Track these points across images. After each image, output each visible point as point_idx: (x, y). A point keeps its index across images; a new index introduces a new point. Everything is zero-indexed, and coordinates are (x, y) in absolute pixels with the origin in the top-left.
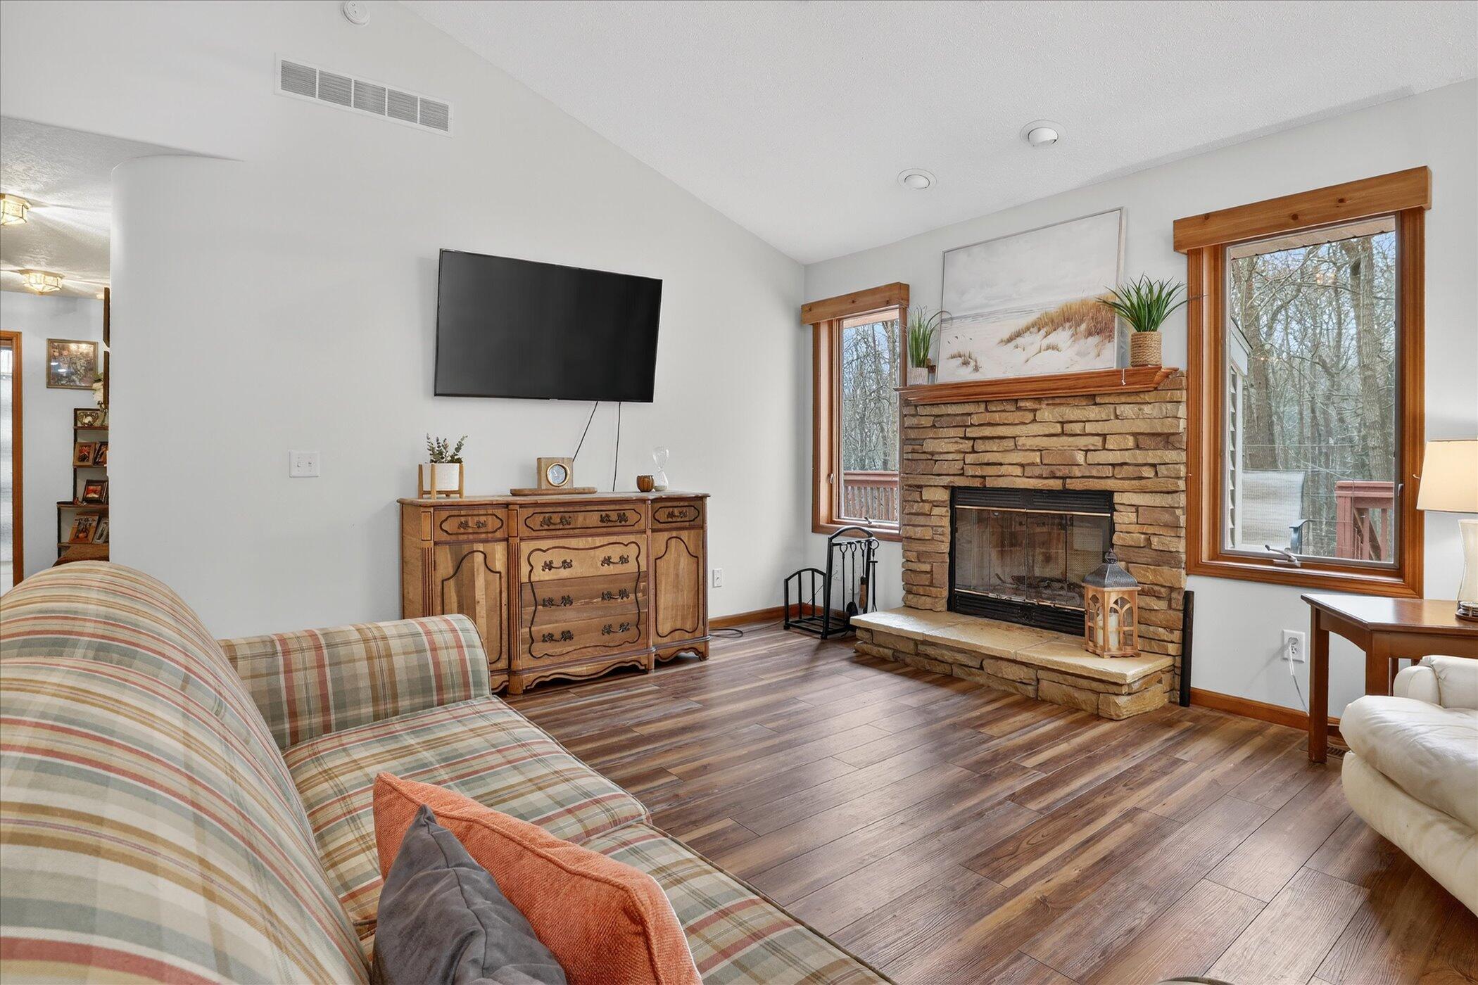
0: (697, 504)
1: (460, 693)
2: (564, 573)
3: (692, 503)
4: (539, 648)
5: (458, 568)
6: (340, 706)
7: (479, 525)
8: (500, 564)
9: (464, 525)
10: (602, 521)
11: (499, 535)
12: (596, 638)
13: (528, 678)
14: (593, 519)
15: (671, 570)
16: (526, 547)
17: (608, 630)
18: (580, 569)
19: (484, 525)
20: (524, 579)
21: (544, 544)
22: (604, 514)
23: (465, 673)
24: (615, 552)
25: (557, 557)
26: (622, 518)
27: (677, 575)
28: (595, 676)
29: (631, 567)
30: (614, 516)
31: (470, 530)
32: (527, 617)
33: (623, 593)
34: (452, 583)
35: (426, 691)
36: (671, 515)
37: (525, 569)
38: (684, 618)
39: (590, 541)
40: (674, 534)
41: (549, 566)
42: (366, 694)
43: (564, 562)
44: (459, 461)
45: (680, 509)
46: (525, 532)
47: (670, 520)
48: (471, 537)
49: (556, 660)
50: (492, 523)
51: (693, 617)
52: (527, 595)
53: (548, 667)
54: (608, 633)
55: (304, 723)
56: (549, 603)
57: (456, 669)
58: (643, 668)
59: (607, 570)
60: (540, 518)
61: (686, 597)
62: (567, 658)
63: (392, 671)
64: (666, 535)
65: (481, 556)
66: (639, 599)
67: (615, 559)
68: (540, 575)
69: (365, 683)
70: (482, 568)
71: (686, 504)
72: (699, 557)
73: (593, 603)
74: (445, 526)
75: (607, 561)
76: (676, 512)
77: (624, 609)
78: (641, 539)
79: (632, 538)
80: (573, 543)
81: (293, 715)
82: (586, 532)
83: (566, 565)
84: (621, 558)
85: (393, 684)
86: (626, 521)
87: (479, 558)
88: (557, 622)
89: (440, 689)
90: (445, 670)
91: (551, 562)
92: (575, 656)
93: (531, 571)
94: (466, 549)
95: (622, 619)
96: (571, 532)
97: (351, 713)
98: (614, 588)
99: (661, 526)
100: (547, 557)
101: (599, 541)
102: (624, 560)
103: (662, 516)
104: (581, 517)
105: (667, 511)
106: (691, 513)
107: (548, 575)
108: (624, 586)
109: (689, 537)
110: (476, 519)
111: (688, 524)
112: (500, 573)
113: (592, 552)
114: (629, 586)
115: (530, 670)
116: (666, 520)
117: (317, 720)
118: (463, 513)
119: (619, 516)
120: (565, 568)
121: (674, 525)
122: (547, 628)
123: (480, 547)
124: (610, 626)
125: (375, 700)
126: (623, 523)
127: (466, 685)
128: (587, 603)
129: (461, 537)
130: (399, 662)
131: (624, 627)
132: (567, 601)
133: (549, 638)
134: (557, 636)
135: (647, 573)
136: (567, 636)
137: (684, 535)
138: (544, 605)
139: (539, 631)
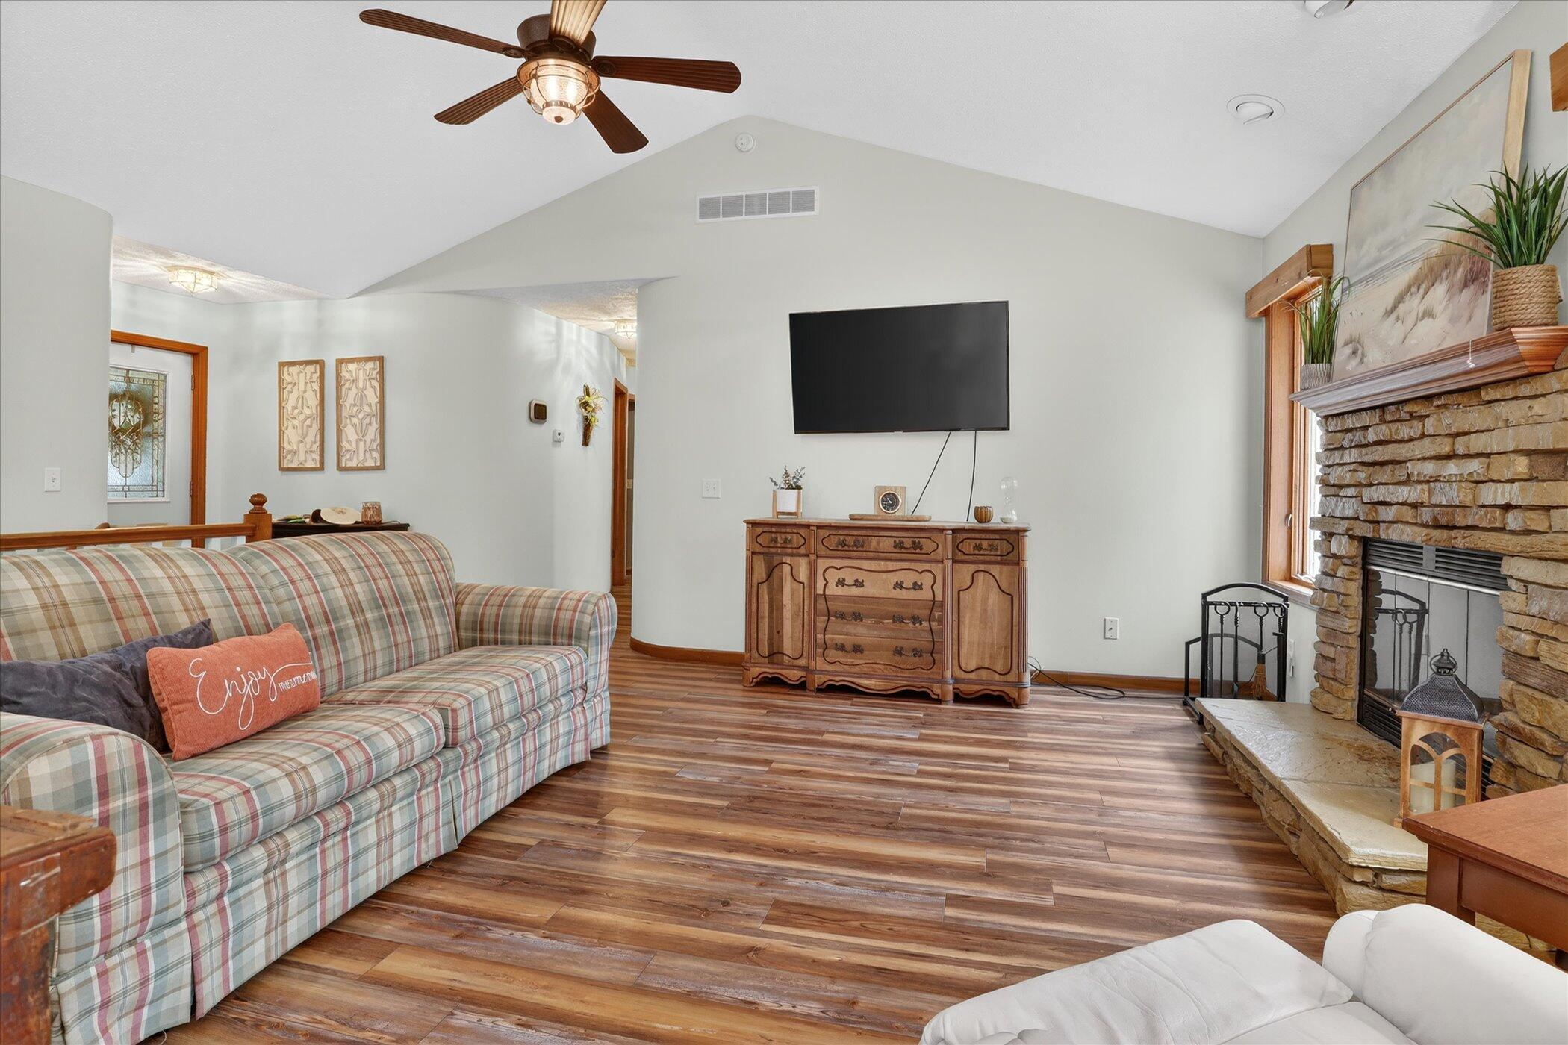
0: (1012, 538)
1: (566, 641)
2: (856, 591)
3: (1004, 537)
4: (832, 654)
5: (769, 575)
6: (503, 631)
7: (786, 541)
8: (803, 576)
9: (775, 540)
10: (895, 547)
11: (802, 551)
12: (886, 657)
13: (820, 679)
14: (887, 544)
15: (978, 604)
16: (822, 564)
17: (899, 651)
18: (870, 590)
19: (791, 541)
20: (820, 592)
21: (838, 563)
22: (897, 540)
23: (571, 628)
24: (909, 579)
25: (850, 576)
26: (917, 546)
27: (985, 611)
28: (884, 693)
29: (926, 594)
30: (908, 543)
31: (779, 545)
32: (821, 625)
33: (916, 619)
34: (765, 586)
35: (547, 634)
36: (978, 547)
37: (820, 583)
38: (992, 657)
39: (883, 565)
40: (982, 567)
41: (841, 583)
42: (516, 627)
43: (857, 581)
44: (799, 488)
45: (990, 542)
46: (822, 551)
47: (977, 552)
48: (779, 550)
49: (847, 668)
50: (797, 540)
51: (1005, 658)
52: (821, 605)
53: (839, 674)
54: (901, 655)
55: (485, 636)
56: (842, 616)
57: (567, 624)
58: (936, 697)
59: (898, 594)
60: (834, 540)
61: (996, 634)
62: (857, 669)
63: (532, 617)
64: (972, 568)
65: (789, 567)
66: (933, 628)
67: (908, 584)
68: (833, 590)
69: (517, 621)
70: (789, 578)
71: (997, 537)
72: (1015, 598)
73: (883, 623)
74: (760, 540)
75: (899, 585)
76: (985, 544)
77: (916, 635)
78: (937, 569)
79: (927, 566)
80: (865, 564)
81: (481, 630)
82: (878, 555)
83: (858, 584)
84: (915, 584)
85: (531, 625)
86: (921, 549)
87: (787, 569)
88: (847, 634)
89: (555, 635)
90: (561, 623)
91: (844, 580)
92: (865, 669)
93: (825, 585)
94: (776, 560)
95: (915, 644)
96: (864, 554)
97: (508, 637)
98: (907, 612)
99: (963, 557)
100: (841, 574)
101: (891, 565)
102: (917, 587)
103: (968, 547)
104: (874, 542)
105: (973, 543)
106: (1004, 547)
107: (840, 591)
108: (917, 612)
109: (1001, 573)
110: (783, 536)
111: (999, 558)
112: (803, 583)
113: (884, 575)
114: (924, 613)
115: (822, 672)
116: (973, 553)
117: (492, 636)
118: (774, 530)
119: (914, 543)
120: (857, 586)
121: (982, 558)
122: (840, 639)
123: (788, 560)
124: (902, 648)
125: (520, 632)
126: (918, 551)
127: (570, 636)
128: (876, 622)
129: (772, 550)
130: (538, 612)
131: (917, 653)
132: (857, 617)
133: (841, 647)
134: (849, 648)
135: (943, 604)
136: (858, 649)
137: (995, 570)
138: (836, 617)
139: (832, 640)
